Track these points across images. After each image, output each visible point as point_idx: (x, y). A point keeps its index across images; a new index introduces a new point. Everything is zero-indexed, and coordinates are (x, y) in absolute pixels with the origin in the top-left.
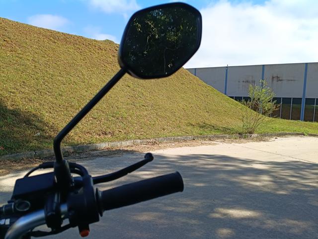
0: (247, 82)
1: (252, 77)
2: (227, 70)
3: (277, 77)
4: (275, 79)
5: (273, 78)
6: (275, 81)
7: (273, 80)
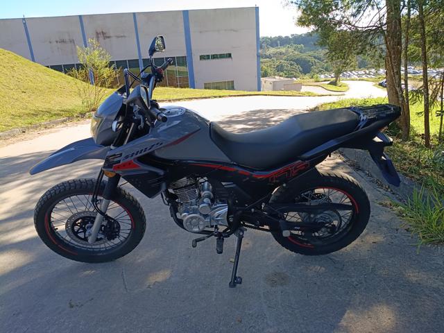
0: (63, 41)
1: (69, 33)
3: (103, 33)
5: (97, 34)
6: (101, 38)
7: (98, 37)
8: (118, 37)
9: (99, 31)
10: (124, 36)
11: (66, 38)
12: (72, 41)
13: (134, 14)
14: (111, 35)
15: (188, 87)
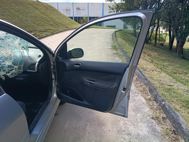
0: (67, 10)
1: (69, 8)
2: (58, 4)
3: (79, 8)
4: (78, 9)
5: (77, 8)
6: (78, 10)
7: (77, 9)
8: (83, 10)
9: (78, 7)
10: (84, 10)
11: (68, 9)
12: (70, 10)
13: (88, 3)
14: (81, 9)
15: (101, 26)
